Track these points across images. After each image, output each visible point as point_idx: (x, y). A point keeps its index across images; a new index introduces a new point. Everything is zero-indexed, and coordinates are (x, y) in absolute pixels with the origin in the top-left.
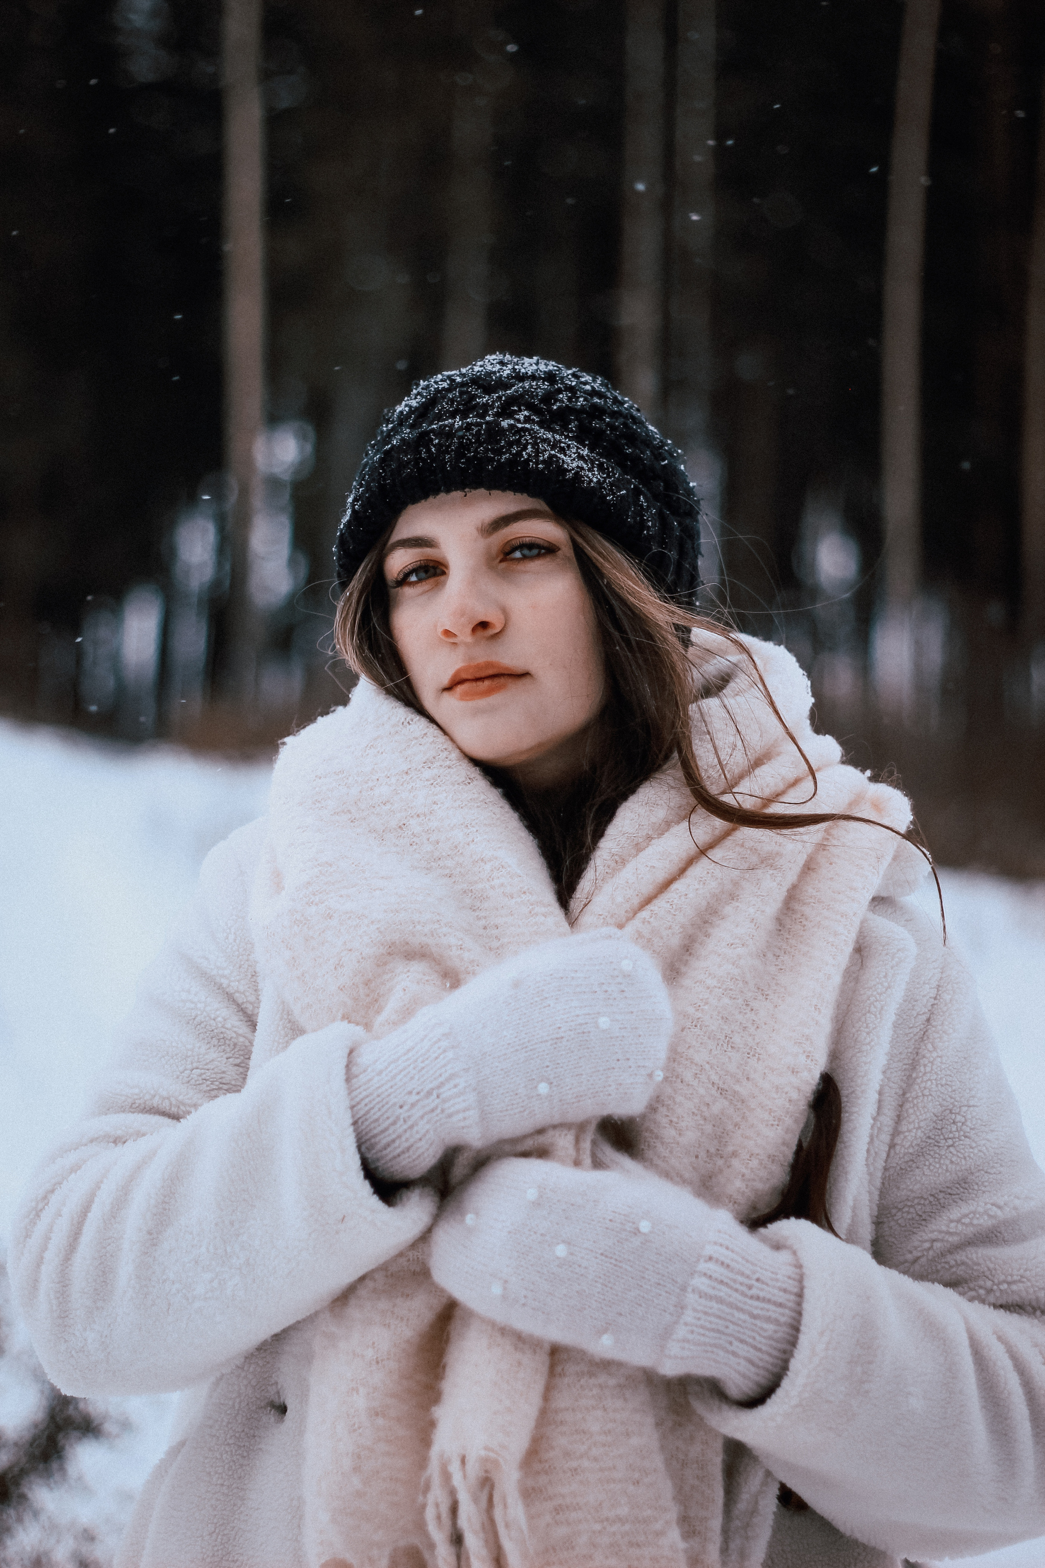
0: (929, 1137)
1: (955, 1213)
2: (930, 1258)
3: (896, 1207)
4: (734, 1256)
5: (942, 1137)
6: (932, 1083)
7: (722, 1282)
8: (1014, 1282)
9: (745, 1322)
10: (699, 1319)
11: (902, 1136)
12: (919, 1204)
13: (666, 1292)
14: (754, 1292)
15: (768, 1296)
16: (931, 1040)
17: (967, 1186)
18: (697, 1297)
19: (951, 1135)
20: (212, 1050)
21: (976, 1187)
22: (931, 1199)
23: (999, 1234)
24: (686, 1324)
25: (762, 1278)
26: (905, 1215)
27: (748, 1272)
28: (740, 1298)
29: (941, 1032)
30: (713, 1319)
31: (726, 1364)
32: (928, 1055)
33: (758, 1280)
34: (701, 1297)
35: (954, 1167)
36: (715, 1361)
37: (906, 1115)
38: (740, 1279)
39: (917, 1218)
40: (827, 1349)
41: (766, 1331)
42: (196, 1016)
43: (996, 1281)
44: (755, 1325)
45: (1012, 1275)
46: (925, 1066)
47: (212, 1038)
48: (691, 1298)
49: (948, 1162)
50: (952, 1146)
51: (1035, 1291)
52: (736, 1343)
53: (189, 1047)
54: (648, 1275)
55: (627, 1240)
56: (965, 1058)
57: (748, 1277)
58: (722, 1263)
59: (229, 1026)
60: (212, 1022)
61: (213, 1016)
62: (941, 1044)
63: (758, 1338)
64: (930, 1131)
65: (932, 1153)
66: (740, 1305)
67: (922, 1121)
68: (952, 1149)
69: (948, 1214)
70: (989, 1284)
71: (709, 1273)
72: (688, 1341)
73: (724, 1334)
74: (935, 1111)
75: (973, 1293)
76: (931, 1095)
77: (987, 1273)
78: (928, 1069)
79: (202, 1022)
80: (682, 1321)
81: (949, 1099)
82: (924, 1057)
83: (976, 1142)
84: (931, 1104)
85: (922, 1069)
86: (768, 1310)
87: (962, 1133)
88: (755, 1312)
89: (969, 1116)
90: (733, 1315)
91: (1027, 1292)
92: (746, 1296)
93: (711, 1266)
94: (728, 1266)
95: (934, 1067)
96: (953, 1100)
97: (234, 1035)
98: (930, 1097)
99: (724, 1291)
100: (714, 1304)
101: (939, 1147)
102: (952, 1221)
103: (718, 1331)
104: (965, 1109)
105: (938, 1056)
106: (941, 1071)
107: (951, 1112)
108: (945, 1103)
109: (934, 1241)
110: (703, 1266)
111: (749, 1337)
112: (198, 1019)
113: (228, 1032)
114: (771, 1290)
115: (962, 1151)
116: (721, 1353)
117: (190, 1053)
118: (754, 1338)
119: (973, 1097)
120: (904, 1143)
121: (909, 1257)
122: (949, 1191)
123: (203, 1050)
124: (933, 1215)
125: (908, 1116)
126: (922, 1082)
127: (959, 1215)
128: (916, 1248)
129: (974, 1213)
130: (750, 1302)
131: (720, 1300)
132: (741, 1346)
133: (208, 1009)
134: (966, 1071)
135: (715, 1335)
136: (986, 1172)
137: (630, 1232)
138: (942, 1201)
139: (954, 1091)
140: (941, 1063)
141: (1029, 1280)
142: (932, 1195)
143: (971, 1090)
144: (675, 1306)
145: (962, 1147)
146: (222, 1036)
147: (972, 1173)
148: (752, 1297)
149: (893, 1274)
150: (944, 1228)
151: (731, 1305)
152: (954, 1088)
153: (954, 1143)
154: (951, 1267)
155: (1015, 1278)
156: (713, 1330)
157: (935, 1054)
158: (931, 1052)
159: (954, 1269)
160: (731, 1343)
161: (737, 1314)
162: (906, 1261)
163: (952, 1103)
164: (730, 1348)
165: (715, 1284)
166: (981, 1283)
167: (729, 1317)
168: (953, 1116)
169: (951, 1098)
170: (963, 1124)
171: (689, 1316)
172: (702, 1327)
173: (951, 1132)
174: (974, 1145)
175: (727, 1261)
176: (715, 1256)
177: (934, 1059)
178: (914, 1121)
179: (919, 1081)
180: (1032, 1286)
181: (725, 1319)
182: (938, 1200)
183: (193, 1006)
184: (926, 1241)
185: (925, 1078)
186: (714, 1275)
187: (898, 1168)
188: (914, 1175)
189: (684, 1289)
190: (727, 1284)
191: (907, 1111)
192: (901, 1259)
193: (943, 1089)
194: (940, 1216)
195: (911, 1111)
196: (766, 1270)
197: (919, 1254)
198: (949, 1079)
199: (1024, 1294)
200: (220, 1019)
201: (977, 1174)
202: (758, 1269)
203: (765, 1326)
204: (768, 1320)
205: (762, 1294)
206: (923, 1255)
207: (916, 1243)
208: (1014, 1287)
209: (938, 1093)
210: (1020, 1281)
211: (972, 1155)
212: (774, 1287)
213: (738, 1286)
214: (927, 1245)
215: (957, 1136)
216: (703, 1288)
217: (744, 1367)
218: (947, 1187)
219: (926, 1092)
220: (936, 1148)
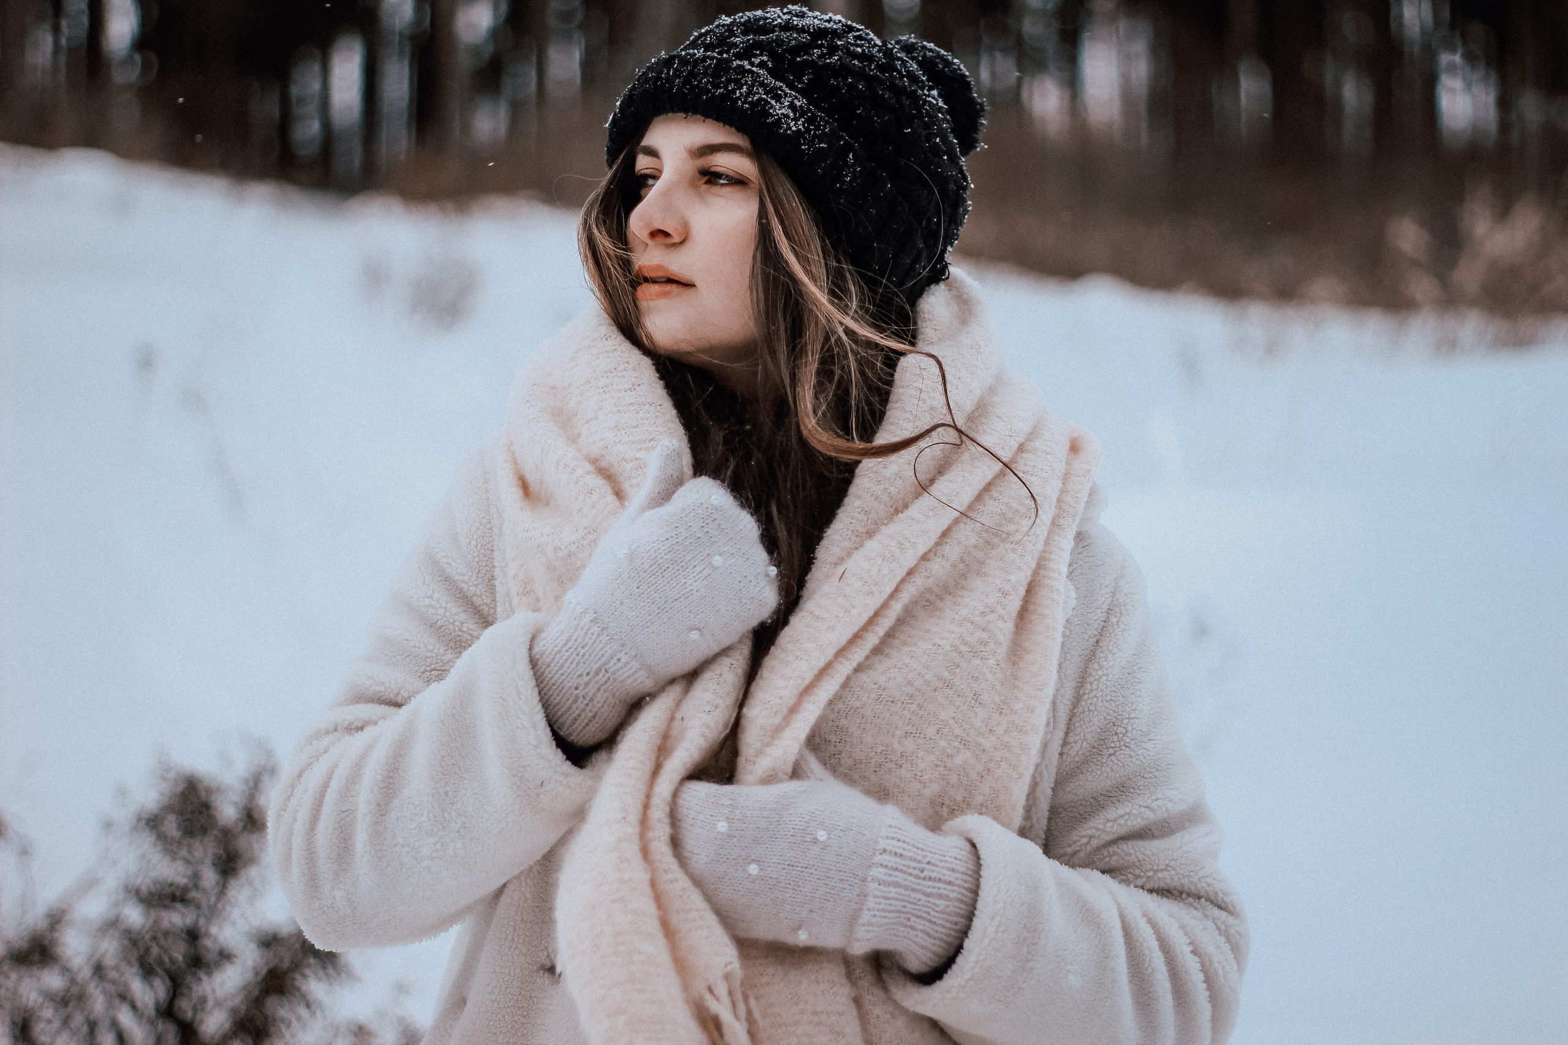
0: (1094, 747)
1: (1111, 813)
2: (1088, 852)
3: (1062, 807)
4: (905, 846)
5: (1104, 747)
6: (1098, 700)
7: (897, 869)
8: (1161, 870)
9: (919, 900)
10: (880, 904)
11: (1069, 747)
12: (1081, 805)
13: (850, 885)
14: (926, 873)
15: (940, 876)
16: (1097, 660)
17: (1124, 789)
18: (876, 885)
19: (1112, 745)
20: (449, 652)
21: (1132, 790)
22: (1092, 801)
23: (1148, 832)
24: (869, 910)
25: (933, 861)
26: (1069, 813)
27: (919, 858)
28: (914, 880)
29: (1106, 652)
30: (894, 902)
31: (905, 937)
32: (1093, 674)
33: (928, 863)
34: (879, 885)
35: (1113, 774)
36: (896, 936)
37: (1073, 728)
38: (914, 864)
39: (1079, 817)
40: (997, 931)
41: (938, 906)
42: (438, 620)
43: (1144, 869)
44: (929, 902)
45: (1158, 865)
46: (1091, 684)
47: (450, 641)
48: (872, 886)
49: (1109, 770)
50: (1114, 754)
51: (1179, 878)
52: (913, 919)
53: (430, 648)
54: (833, 874)
55: (809, 849)
56: (1129, 674)
57: (919, 862)
58: (896, 854)
59: (465, 629)
60: (451, 627)
61: (451, 621)
62: (1105, 663)
63: (933, 913)
64: (1095, 741)
65: (1095, 760)
66: (915, 886)
67: (1088, 733)
68: (1113, 758)
69: (1105, 814)
70: (1137, 872)
71: (885, 863)
72: (872, 925)
73: (902, 913)
74: (1100, 724)
75: (1123, 877)
76: (1096, 709)
77: (1137, 863)
78: (1094, 686)
79: (442, 626)
80: (865, 907)
81: (1112, 713)
82: (1091, 675)
83: (1134, 752)
84: (1096, 719)
85: (1088, 686)
86: (939, 888)
87: (1123, 743)
88: (929, 891)
89: (1130, 728)
90: (909, 896)
91: (1172, 879)
92: (919, 878)
93: (886, 857)
94: (901, 855)
95: (1100, 685)
96: (1116, 714)
97: (469, 638)
98: (1096, 712)
99: (899, 877)
100: (892, 889)
101: (1101, 755)
102: (1109, 821)
103: (898, 911)
104: (1126, 721)
105: (1103, 675)
106: (1106, 688)
107: (1114, 725)
108: (1109, 717)
109: (1091, 837)
110: (878, 858)
111: (925, 912)
112: (439, 623)
113: (464, 635)
114: (940, 870)
115: (1122, 760)
116: (901, 929)
117: (429, 654)
118: (929, 913)
119: (1134, 710)
120: (1070, 753)
121: (1069, 850)
122: (1108, 794)
123: (441, 651)
124: (1091, 814)
125: (1075, 729)
126: (1088, 698)
127: (1115, 815)
128: (1075, 842)
129: (1129, 814)
130: (923, 882)
131: (897, 885)
132: (918, 921)
133: (448, 614)
134: (1129, 686)
135: (897, 915)
136: (1143, 777)
137: (810, 842)
138: (1101, 803)
139: (1118, 705)
140: (1107, 680)
141: (1173, 869)
142: (1094, 798)
143: (1132, 703)
144: (858, 895)
145: (1122, 756)
146: (459, 639)
147: (1130, 779)
148: (924, 879)
149: (1055, 863)
150: (1101, 827)
151: (906, 888)
152: (1118, 703)
153: (1115, 752)
154: (1105, 857)
155: (1161, 867)
156: (893, 911)
157: (1100, 673)
158: (1097, 670)
159: (1107, 859)
160: (909, 919)
161: (914, 895)
162: (1065, 854)
163: (1115, 717)
164: (909, 924)
165: (891, 872)
166: (1131, 870)
167: (906, 898)
168: (1115, 728)
169: (1115, 712)
170: (1124, 735)
171: (871, 902)
172: (883, 910)
173: (1113, 742)
174: (1133, 754)
175: (899, 851)
176: (888, 848)
177: (1100, 677)
178: (1079, 734)
179: (1085, 697)
180: (1177, 874)
181: (903, 900)
182: (1098, 801)
183: (434, 611)
184: (1084, 837)
185: (1091, 695)
186: (890, 865)
187: (1065, 773)
188: (1078, 780)
189: (864, 880)
190: (901, 871)
191: (1074, 723)
192: (1061, 851)
193: (1107, 705)
194: (1098, 815)
195: (1077, 724)
196: (935, 854)
197: (1078, 848)
198: (1114, 694)
199: (1169, 881)
200: (458, 623)
201: (1134, 780)
202: (927, 853)
203: (938, 902)
204: (940, 896)
205: (933, 875)
206: (1081, 850)
207: (1075, 838)
208: (1160, 875)
209: (1103, 709)
210: (1165, 870)
211: (1130, 764)
212: (943, 868)
213: (910, 871)
214: (1085, 840)
215: (1118, 745)
216: (881, 876)
217: (921, 939)
218: (1107, 791)
219: (1092, 708)
220: (1098, 757)
